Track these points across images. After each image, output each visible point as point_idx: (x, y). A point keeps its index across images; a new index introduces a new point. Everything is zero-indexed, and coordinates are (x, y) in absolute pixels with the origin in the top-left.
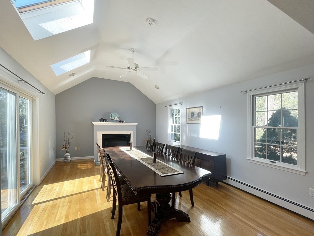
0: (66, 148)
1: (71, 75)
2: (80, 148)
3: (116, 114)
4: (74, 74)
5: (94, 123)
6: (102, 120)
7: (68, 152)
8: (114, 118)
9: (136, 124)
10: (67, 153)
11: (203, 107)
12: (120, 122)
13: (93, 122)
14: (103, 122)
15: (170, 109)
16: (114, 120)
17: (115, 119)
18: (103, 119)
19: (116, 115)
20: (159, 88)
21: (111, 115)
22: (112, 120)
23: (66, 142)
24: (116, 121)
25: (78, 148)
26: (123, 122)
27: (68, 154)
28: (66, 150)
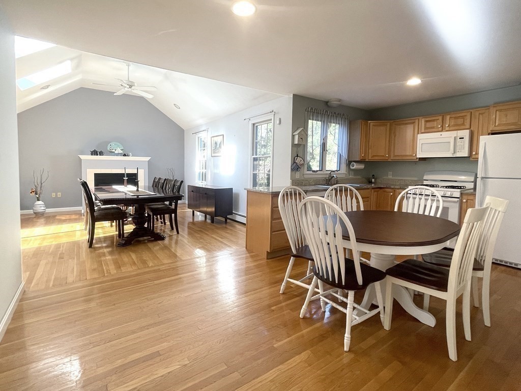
0: (37, 194)
1: (43, 88)
2: (59, 195)
3: (118, 144)
4: (48, 86)
5: (82, 157)
6: (94, 153)
7: (40, 199)
8: (114, 150)
9: (148, 159)
10: (38, 200)
11: (223, 135)
12: (125, 155)
13: (80, 156)
14: (97, 155)
15: (198, 138)
16: (114, 152)
17: (116, 152)
18: (97, 152)
19: (118, 146)
20: (179, 108)
21: (109, 145)
22: (111, 153)
23: (36, 184)
24: (118, 155)
25: (56, 195)
26: (128, 156)
27: (40, 202)
28: (37, 196)
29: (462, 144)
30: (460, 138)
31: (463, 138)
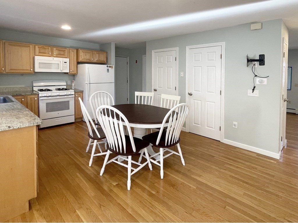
29: (66, 66)
30: (65, 62)
31: (66, 62)
